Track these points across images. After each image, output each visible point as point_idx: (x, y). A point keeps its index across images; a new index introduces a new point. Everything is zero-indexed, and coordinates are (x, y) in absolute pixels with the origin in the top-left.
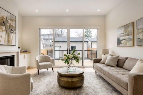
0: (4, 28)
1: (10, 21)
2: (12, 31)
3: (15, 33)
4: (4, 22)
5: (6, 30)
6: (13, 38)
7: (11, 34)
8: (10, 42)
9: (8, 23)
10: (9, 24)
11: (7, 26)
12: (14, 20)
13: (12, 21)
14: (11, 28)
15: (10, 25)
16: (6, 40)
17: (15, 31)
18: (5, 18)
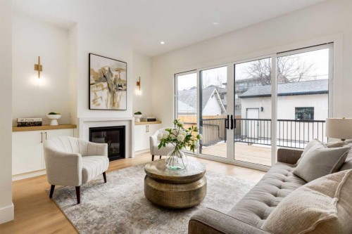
0: (105, 85)
1: (115, 73)
2: (120, 88)
3: (126, 90)
4: (104, 76)
5: (109, 88)
6: (122, 98)
7: (117, 93)
8: (116, 104)
9: (112, 76)
10: (114, 77)
11: (111, 80)
12: (123, 70)
13: (120, 72)
14: (118, 83)
15: (115, 79)
16: (109, 103)
17: (124, 87)
18: (107, 69)
